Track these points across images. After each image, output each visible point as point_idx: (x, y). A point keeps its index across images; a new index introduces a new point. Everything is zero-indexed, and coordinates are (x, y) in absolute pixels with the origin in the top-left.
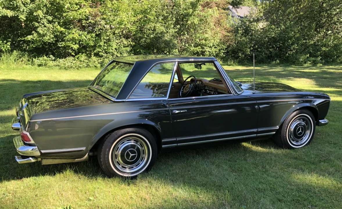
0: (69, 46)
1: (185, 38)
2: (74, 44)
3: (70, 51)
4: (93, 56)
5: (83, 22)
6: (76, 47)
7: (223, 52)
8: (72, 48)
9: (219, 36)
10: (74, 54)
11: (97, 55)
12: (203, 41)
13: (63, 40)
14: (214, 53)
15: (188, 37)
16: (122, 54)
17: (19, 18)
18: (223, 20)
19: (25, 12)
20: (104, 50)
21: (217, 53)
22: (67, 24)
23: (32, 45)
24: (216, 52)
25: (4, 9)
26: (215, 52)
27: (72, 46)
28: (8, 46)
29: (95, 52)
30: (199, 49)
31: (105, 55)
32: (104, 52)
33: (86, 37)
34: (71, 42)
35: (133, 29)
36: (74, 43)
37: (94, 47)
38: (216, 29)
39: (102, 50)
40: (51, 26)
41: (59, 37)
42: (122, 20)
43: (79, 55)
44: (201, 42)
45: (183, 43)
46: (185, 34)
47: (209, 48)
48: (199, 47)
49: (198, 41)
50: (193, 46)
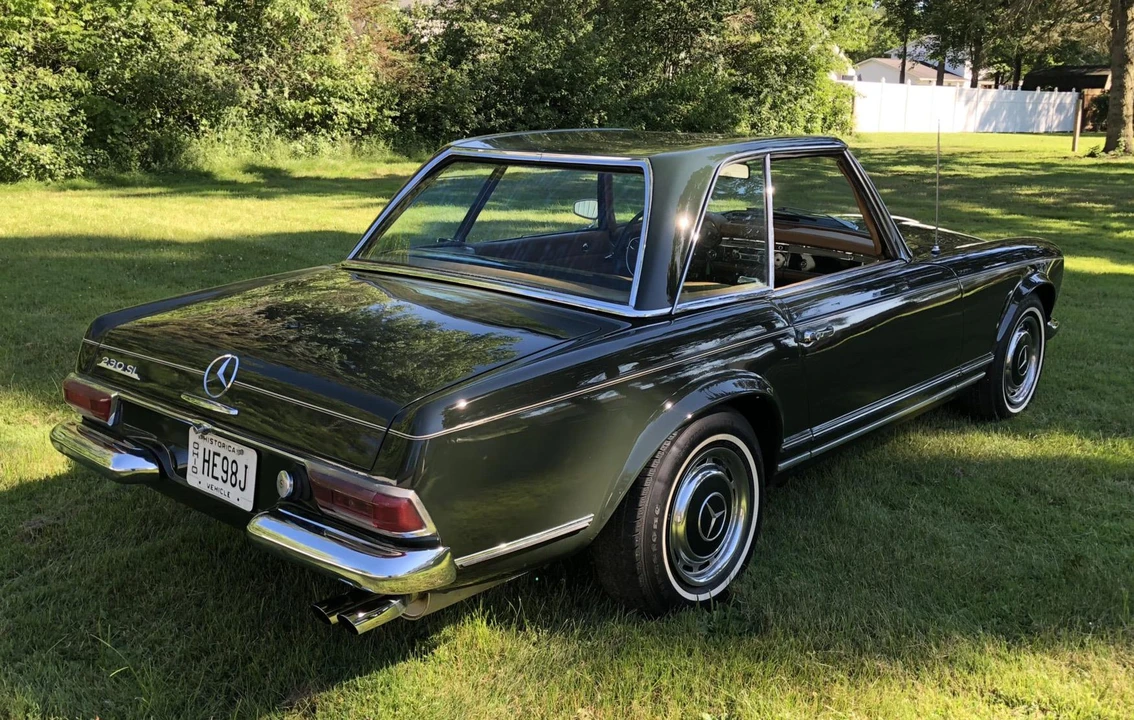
1: (264, 69)
9: (370, 62)
12: (325, 77)
14: (362, 118)
15: (272, 63)
21: (371, 119)
26: (366, 115)
30: (312, 106)
35: (74, 28)
44: (319, 81)
45: (256, 86)
46: (261, 55)
47: (345, 103)
48: (312, 100)
49: (309, 78)
50: (286, 95)
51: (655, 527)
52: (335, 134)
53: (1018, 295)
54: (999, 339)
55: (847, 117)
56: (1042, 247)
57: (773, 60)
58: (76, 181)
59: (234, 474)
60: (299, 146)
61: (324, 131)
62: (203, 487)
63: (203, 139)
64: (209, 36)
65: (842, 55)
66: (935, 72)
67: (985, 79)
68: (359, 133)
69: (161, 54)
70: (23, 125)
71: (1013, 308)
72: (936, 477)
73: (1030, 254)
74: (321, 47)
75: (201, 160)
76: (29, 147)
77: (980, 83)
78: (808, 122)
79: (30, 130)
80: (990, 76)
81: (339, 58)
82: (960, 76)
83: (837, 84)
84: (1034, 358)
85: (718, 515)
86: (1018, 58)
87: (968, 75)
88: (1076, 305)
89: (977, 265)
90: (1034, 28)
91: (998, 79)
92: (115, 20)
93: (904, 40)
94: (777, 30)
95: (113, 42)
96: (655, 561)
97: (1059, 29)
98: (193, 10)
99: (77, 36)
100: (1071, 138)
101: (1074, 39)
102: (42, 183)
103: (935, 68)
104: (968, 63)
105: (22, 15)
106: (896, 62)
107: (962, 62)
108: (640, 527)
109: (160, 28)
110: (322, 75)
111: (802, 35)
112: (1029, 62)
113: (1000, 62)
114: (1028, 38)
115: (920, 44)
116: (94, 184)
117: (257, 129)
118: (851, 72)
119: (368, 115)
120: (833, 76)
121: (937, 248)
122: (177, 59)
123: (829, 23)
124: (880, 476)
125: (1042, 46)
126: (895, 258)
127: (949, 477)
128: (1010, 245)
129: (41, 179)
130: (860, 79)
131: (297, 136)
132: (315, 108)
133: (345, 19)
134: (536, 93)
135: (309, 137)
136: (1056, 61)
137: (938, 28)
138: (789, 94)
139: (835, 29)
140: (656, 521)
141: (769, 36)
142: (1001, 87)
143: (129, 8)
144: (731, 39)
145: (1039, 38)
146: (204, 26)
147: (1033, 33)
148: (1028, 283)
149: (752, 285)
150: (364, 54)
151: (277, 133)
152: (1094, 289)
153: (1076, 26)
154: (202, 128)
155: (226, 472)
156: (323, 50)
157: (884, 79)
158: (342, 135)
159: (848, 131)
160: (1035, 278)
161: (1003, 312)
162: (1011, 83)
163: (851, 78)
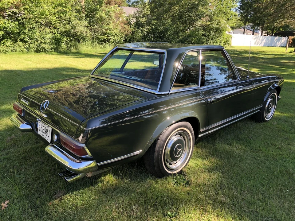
4: (19, 41)
5: (6, 11)
9: (119, 27)
11: (22, 40)
12: (108, 31)
20: (28, 36)
29: (20, 39)
30: (105, 37)
31: (30, 41)
32: (29, 38)
33: (11, 25)
37: (19, 34)
39: (26, 36)
42: (44, 11)
43: (4, 41)
44: (107, 31)
45: (93, 32)
46: (94, 25)
47: (113, 37)
48: (105, 36)
49: (105, 30)
50: (100, 34)
51: (160, 154)
52: (110, 43)
53: (271, 89)
54: (264, 101)
55: (230, 42)
56: (277, 76)
57: (212, 28)
58: (52, 53)
59: (47, 132)
60: (102, 46)
61: (108, 43)
62: (41, 135)
63: (81, 44)
64: (83, 21)
65: (229, 27)
66: (252, 32)
67: (264, 34)
68: (116, 43)
69: (72, 25)
70: (42, 40)
71: (269, 93)
72: (244, 138)
73: (274, 78)
74: (107, 24)
75: (80, 49)
76: (43, 45)
77: (263, 35)
78: (220, 43)
79: (43, 41)
80: (266, 33)
81: (111, 26)
82: (258, 33)
83: (228, 34)
84: (274, 106)
85: (179, 150)
86: (273, 29)
87: (260, 32)
88: (286, 91)
89: (260, 81)
90: (278, 21)
91: (268, 34)
92: (63, 17)
93: (245, 24)
94: (214, 21)
95: (62, 22)
96: (160, 163)
97: (284, 22)
98: (80, 15)
99: (54, 20)
100: (285, 48)
101: (288, 24)
102: (45, 53)
103: (252, 31)
104: (260, 30)
105: (42, 15)
106: (242, 30)
107: (259, 30)
108: (156, 153)
109: (72, 19)
110: (108, 30)
111: (220, 23)
112: (276, 30)
113: (268, 30)
114: (276, 24)
115: (249, 25)
116: (57, 53)
117: (93, 42)
118: (231, 31)
119: (118, 39)
120: (227, 32)
121: (248, 76)
122: (76, 26)
123: (227, 20)
124: (229, 137)
125: (279, 26)
126: (236, 79)
127: (248, 138)
128: (268, 76)
129: (45, 52)
130: (233, 33)
131: (102, 44)
132: (106, 38)
133: (113, 17)
134: (156, 35)
135: (104, 44)
136: (282, 29)
137: (253, 21)
138: (216, 36)
139: (228, 21)
140: (160, 152)
141: (212, 23)
142: (268, 36)
143: (66, 14)
144: (203, 23)
145: (279, 24)
146: (82, 19)
147: (278, 22)
148: (273, 86)
149: (194, 86)
150: (118, 25)
151: (97, 43)
152: (290, 87)
153: (288, 21)
154: (81, 41)
155: (45, 131)
156: (108, 24)
157: (239, 33)
158: (112, 44)
159: (230, 45)
160: (276, 85)
161: (266, 93)
162: (271, 35)
163: (231, 33)
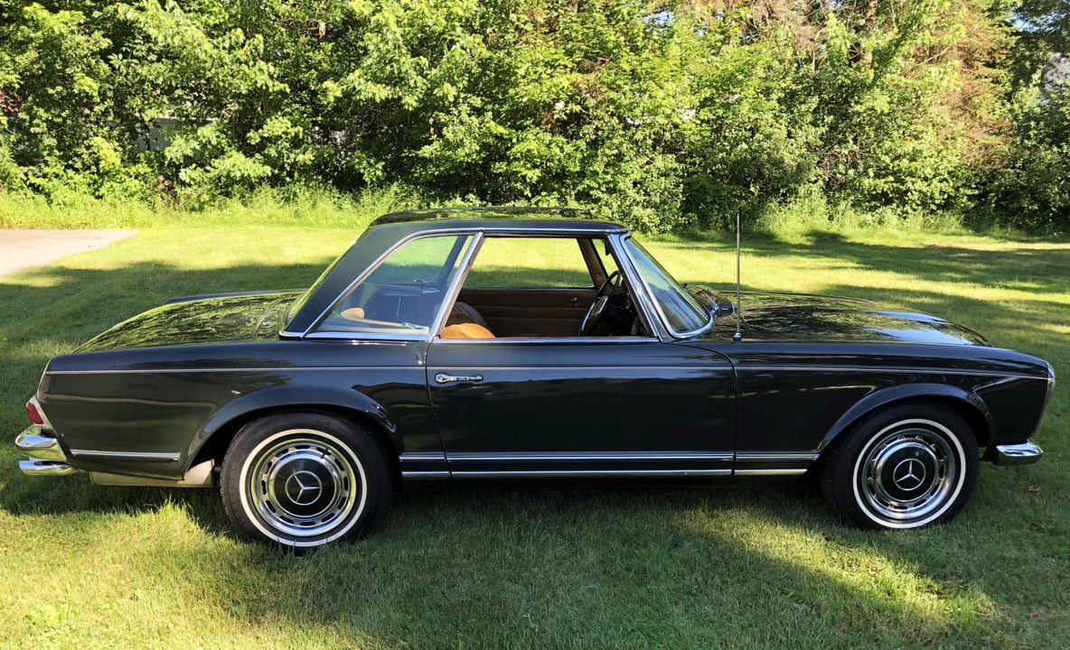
0: (517, 172)
1: (847, 153)
2: (528, 169)
3: (519, 185)
6: (534, 175)
7: (966, 195)
8: (524, 177)
9: (958, 146)
10: (530, 195)
11: (584, 197)
13: (503, 158)
14: (937, 195)
15: (856, 148)
16: (649, 195)
17: (403, 102)
18: (981, 97)
19: (419, 89)
20: (605, 183)
21: (946, 196)
22: (519, 116)
23: (432, 170)
24: (945, 193)
25: (369, 83)
26: (942, 192)
27: (525, 172)
28: (379, 170)
29: (579, 190)
30: (883, 185)
31: (605, 197)
32: (604, 190)
33: (562, 151)
34: (522, 162)
36: (529, 165)
37: (580, 175)
38: (951, 125)
39: (599, 183)
40: (475, 120)
41: (496, 150)
43: (540, 198)
51: (232, 477)
52: (907, 208)
54: (829, 439)
58: (667, 236)
60: (870, 218)
68: (933, 208)
96: (232, 500)
108: (223, 474)
121: (737, 335)
126: (652, 335)
131: (872, 209)
135: (881, 209)
149: (414, 330)
158: (913, 210)
